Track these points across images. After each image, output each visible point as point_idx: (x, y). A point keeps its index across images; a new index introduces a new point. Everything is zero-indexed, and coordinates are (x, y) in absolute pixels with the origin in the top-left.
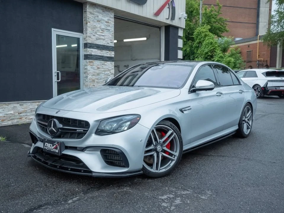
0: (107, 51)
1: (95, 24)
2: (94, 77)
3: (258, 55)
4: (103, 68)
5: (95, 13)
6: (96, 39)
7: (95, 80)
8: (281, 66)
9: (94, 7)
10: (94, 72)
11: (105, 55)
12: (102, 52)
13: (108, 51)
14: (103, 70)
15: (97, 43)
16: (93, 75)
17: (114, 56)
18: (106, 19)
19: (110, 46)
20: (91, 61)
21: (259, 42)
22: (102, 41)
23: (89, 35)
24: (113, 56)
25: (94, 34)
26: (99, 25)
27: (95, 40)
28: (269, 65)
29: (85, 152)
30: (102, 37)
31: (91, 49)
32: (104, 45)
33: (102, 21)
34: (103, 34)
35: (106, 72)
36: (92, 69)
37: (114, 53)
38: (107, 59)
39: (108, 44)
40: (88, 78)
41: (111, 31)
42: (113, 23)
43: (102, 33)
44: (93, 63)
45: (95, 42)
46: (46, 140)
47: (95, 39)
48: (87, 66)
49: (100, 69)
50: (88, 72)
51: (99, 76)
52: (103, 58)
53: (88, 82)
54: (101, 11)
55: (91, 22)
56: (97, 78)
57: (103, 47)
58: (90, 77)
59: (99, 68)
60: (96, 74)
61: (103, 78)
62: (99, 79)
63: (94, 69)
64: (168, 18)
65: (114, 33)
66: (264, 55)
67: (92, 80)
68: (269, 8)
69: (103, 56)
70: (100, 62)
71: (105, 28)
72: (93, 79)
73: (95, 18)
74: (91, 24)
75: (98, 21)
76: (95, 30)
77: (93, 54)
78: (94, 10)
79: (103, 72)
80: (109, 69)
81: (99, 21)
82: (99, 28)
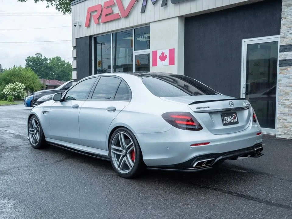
10: (289, 82)
16: (287, 86)
23: (283, 35)
25: (291, 32)
44: (287, 70)
55: (287, 18)
72: (287, 91)
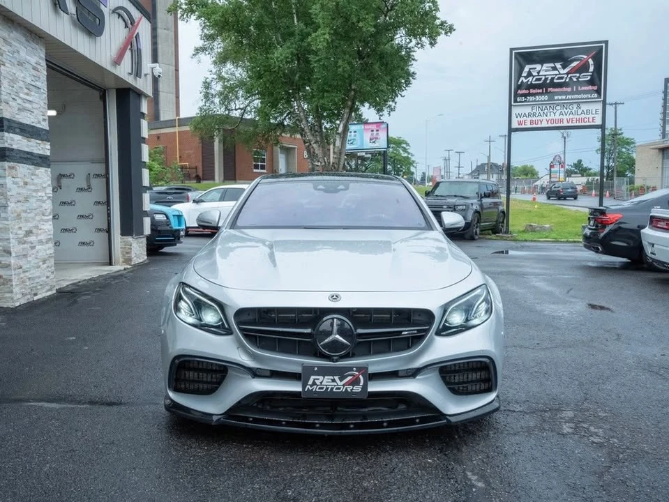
0: (38, 141)
1: (14, 71)
2: (20, 207)
3: (178, 156)
4: (33, 184)
5: (13, 43)
6: (19, 109)
7: (22, 214)
8: (222, 178)
9: (9, 27)
10: (19, 194)
11: (36, 151)
12: (29, 143)
13: (40, 142)
14: (33, 187)
15: (21, 121)
16: (18, 202)
17: (51, 153)
18: (33, 60)
19: (42, 129)
20: (12, 164)
21: (180, 130)
22: (28, 114)
23: (6, 97)
24: (48, 153)
25: (14, 97)
26: (22, 75)
27: (17, 112)
28: (201, 175)
29: (418, 377)
30: (28, 105)
31: (11, 135)
32: (33, 124)
33: (27, 65)
34: (31, 99)
35: (40, 194)
36: (15, 186)
37: (49, 147)
38: (39, 161)
39: (39, 122)
40: (9, 208)
41: (42, 90)
42: (45, 73)
43: (27, 94)
44: (16, 170)
45: (17, 116)
46: (316, 369)
47: (17, 109)
48: (5, 177)
49: (28, 187)
50: (8, 193)
51: (27, 205)
52: (33, 158)
53: (10, 218)
54: (23, 39)
55: (7, 65)
56: (24, 208)
57: (30, 130)
58: (12, 206)
59: (26, 184)
60: (21, 199)
61: (35, 209)
62: (28, 211)
63: (19, 187)
64: (130, 72)
65: (48, 96)
66: (189, 156)
67: (16, 214)
68: (174, 68)
69: (31, 154)
70: (28, 169)
71: (33, 83)
72: (18, 210)
73: (13, 54)
74: (7, 69)
75: (20, 64)
76: (15, 86)
77: (15, 147)
78: (12, 35)
79: (34, 194)
80: (44, 185)
81: (22, 65)
82: (22, 82)
